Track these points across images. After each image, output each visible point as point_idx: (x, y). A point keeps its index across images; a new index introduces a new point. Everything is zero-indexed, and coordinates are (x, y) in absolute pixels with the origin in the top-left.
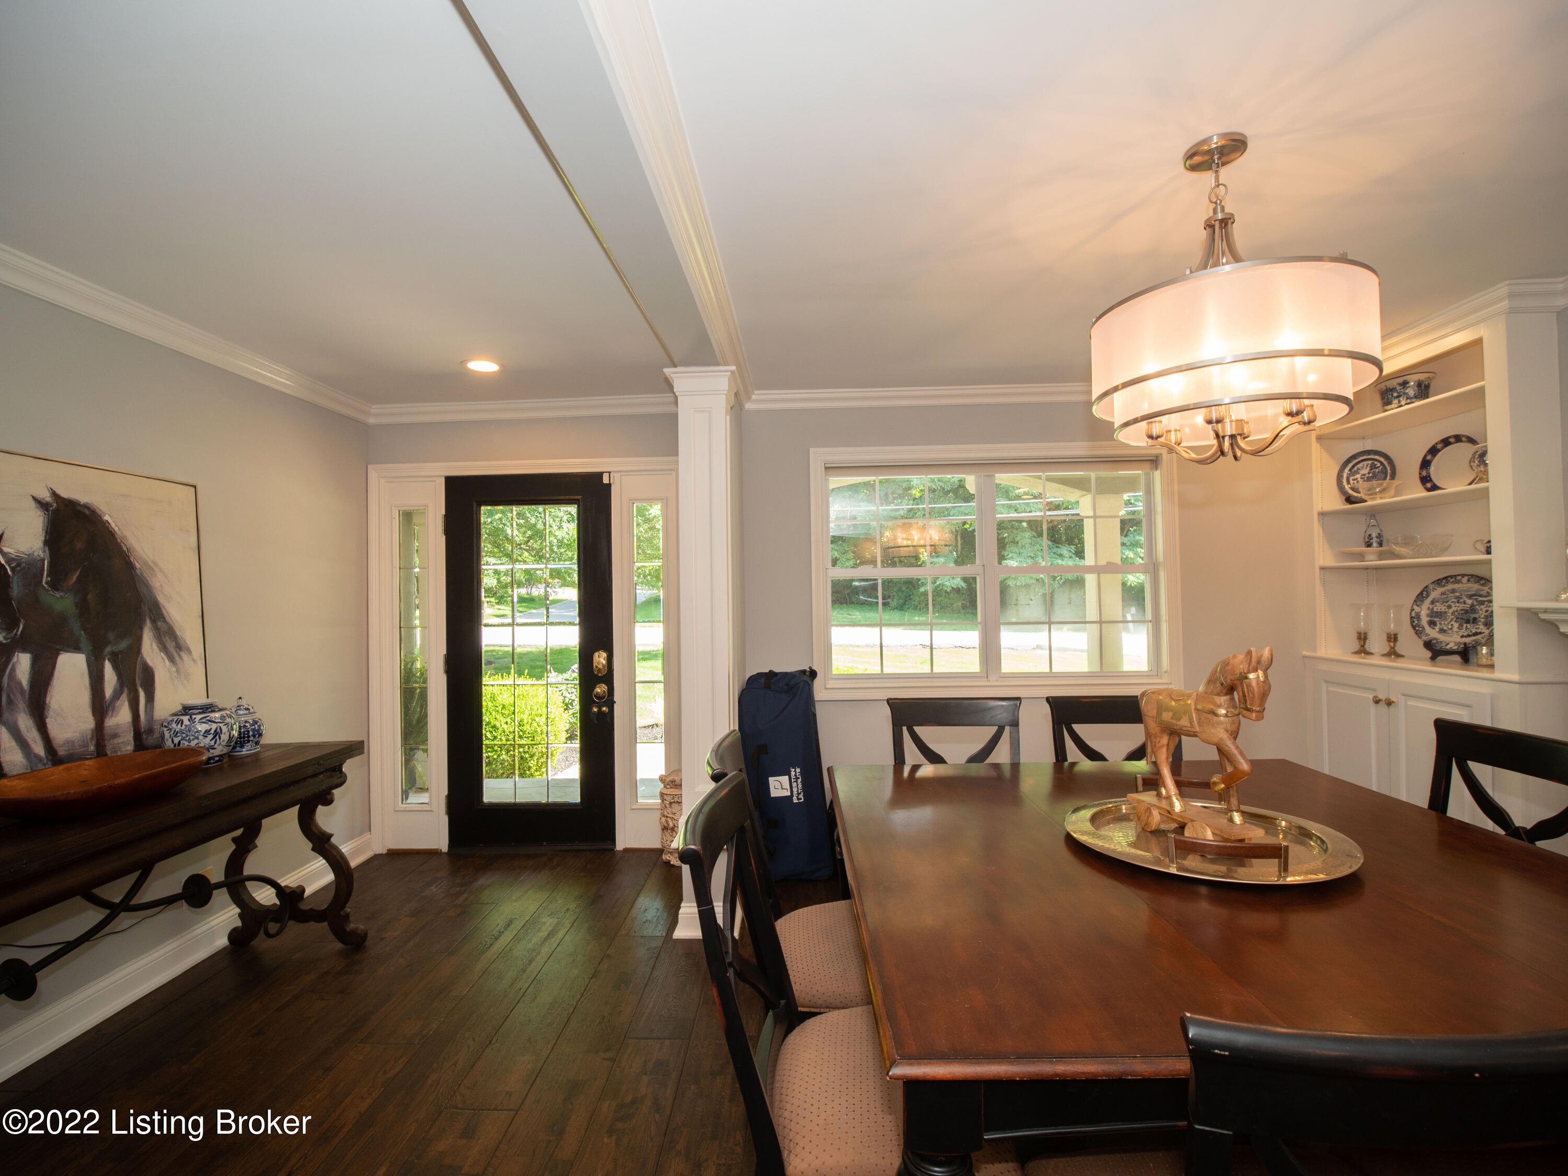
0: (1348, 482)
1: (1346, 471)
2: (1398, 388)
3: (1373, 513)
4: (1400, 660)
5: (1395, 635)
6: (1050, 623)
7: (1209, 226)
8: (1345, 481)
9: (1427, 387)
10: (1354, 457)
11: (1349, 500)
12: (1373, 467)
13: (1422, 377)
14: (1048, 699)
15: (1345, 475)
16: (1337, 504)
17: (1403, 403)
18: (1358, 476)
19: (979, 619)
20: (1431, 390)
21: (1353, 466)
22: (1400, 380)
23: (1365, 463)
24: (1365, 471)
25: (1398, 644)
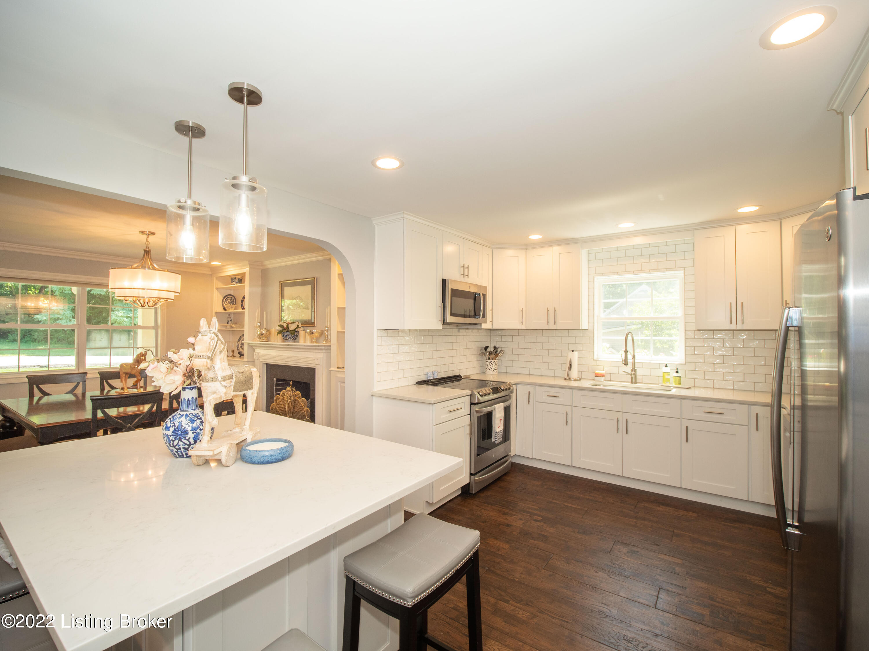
0: (225, 303)
1: (225, 299)
2: (234, 279)
3: (229, 314)
4: (235, 358)
5: (234, 351)
6: (111, 348)
7: (145, 251)
8: (224, 303)
9: (241, 280)
10: (227, 296)
11: (225, 309)
12: (231, 300)
13: (240, 277)
14: (99, 373)
15: (224, 301)
16: (221, 310)
17: (235, 283)
18: (227, 302)
19: (76, 346)
20: (243, 281)
21: (226, 299)
22: (234, 277)
23: (229, 298)
24: (229, 301)
25: (234, 353)
